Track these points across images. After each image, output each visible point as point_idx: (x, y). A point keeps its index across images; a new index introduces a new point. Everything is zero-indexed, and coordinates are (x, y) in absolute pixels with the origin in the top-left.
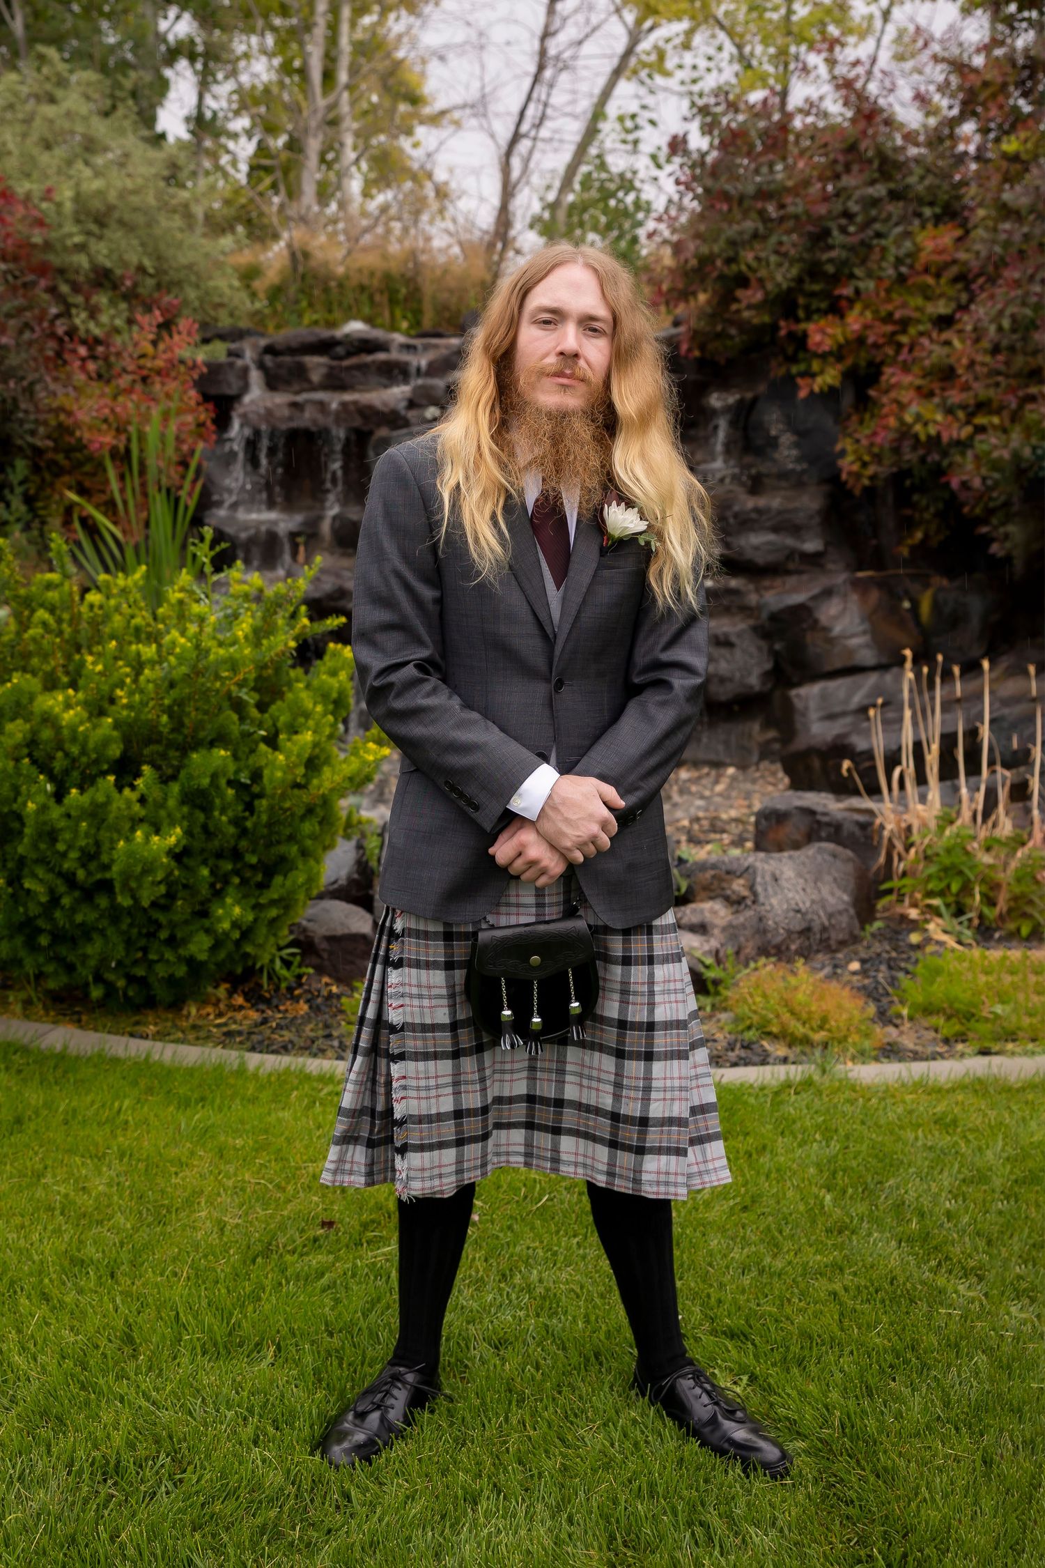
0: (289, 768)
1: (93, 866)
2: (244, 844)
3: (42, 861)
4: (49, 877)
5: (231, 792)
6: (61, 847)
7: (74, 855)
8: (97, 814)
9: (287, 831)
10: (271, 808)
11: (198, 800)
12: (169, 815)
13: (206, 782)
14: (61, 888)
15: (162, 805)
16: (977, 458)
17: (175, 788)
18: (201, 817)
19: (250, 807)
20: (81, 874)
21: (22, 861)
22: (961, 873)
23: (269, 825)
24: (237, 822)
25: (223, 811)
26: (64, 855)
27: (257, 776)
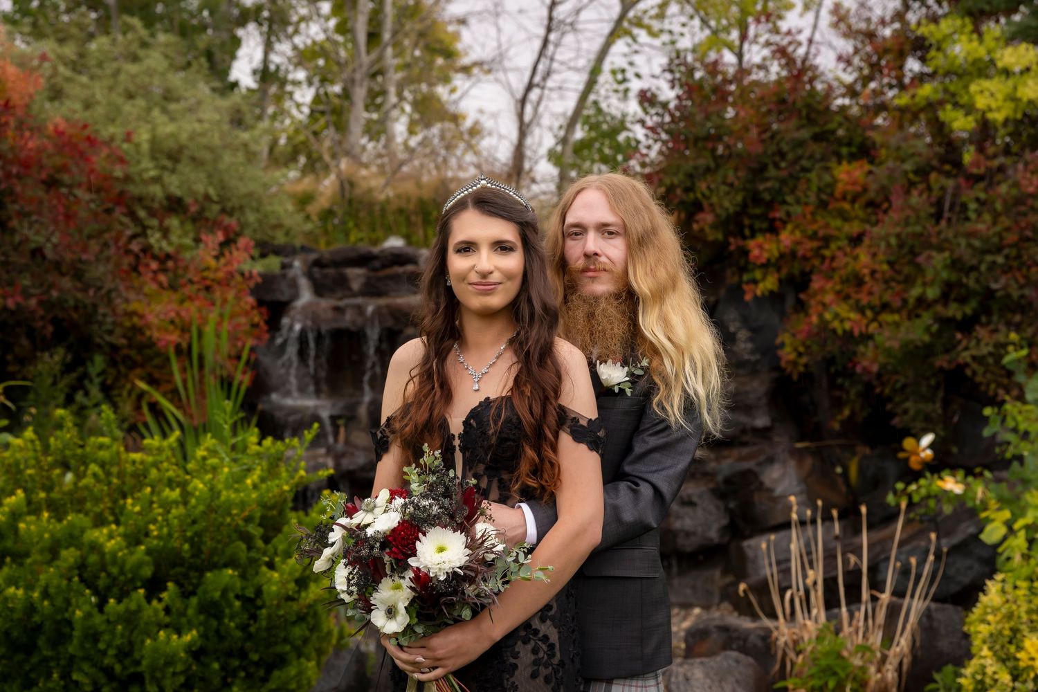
0: (283, 583)
1: (127, 662)
2: (248, 645)
3: (86, 658)
4: (92, 671)
5: (237, 604)
6: (102, 646)
7: (112, 652)
8: (130, 619)
9: (282, 634)
10: (269, 616)
11: (212, 610)
12: (189, 622)
13: (217, 595)
14: (102, 679)
15: (183, 614)
16: (876, 347)
17: (194, 601)
18: (214, 623)
19: (254, 617)
20: (118, 668)
21: (72, 659)
22: (835, 674)
23: (268, 629)
24: (244, 628)
25: (232, 618)
26: (104, 653)
27: (259, 592)
